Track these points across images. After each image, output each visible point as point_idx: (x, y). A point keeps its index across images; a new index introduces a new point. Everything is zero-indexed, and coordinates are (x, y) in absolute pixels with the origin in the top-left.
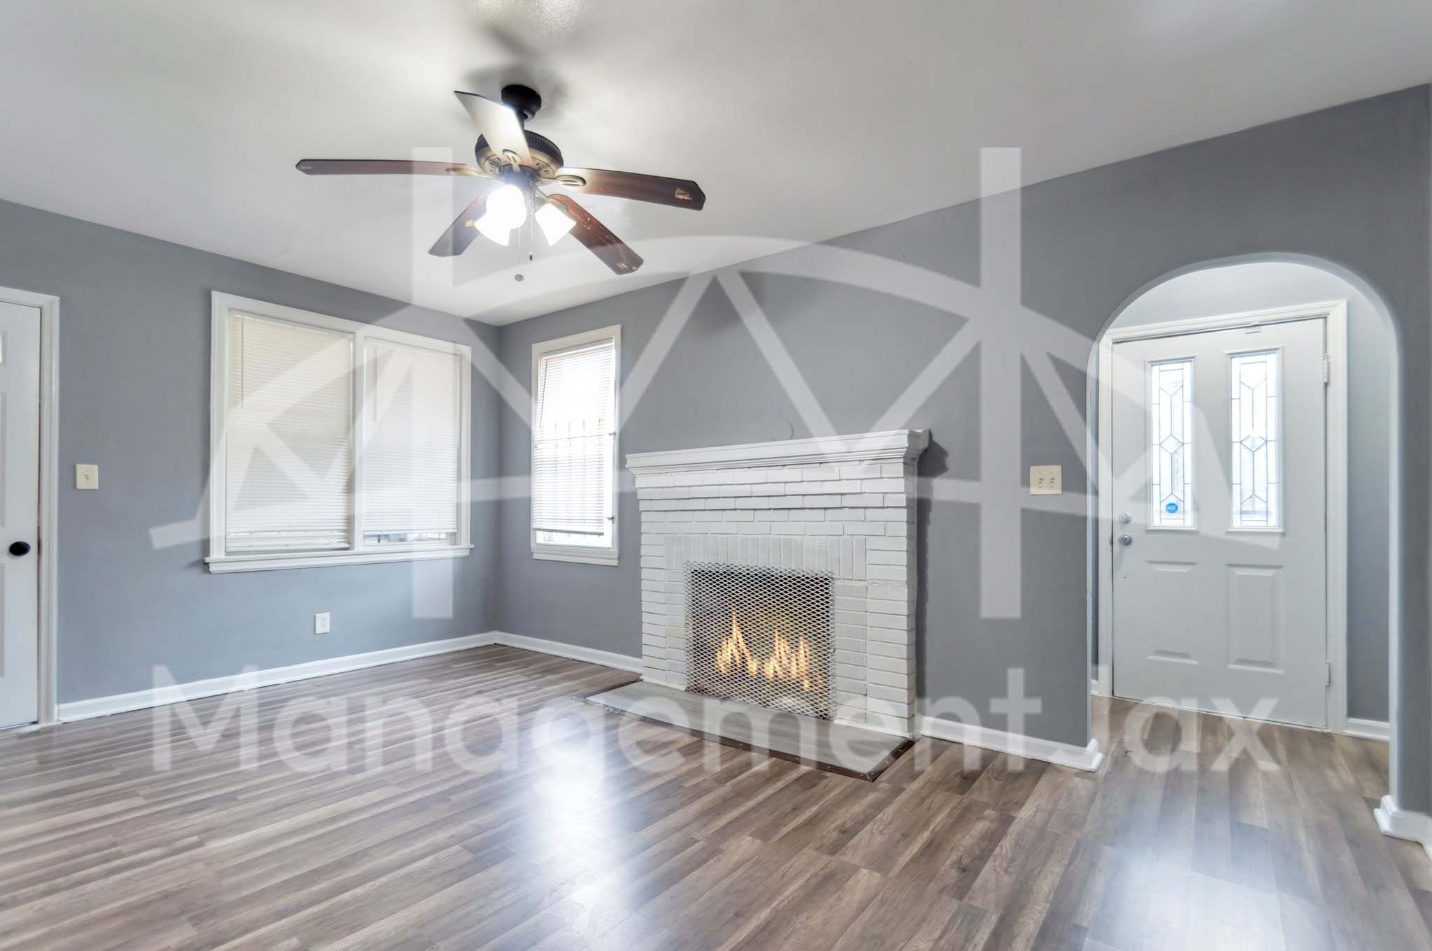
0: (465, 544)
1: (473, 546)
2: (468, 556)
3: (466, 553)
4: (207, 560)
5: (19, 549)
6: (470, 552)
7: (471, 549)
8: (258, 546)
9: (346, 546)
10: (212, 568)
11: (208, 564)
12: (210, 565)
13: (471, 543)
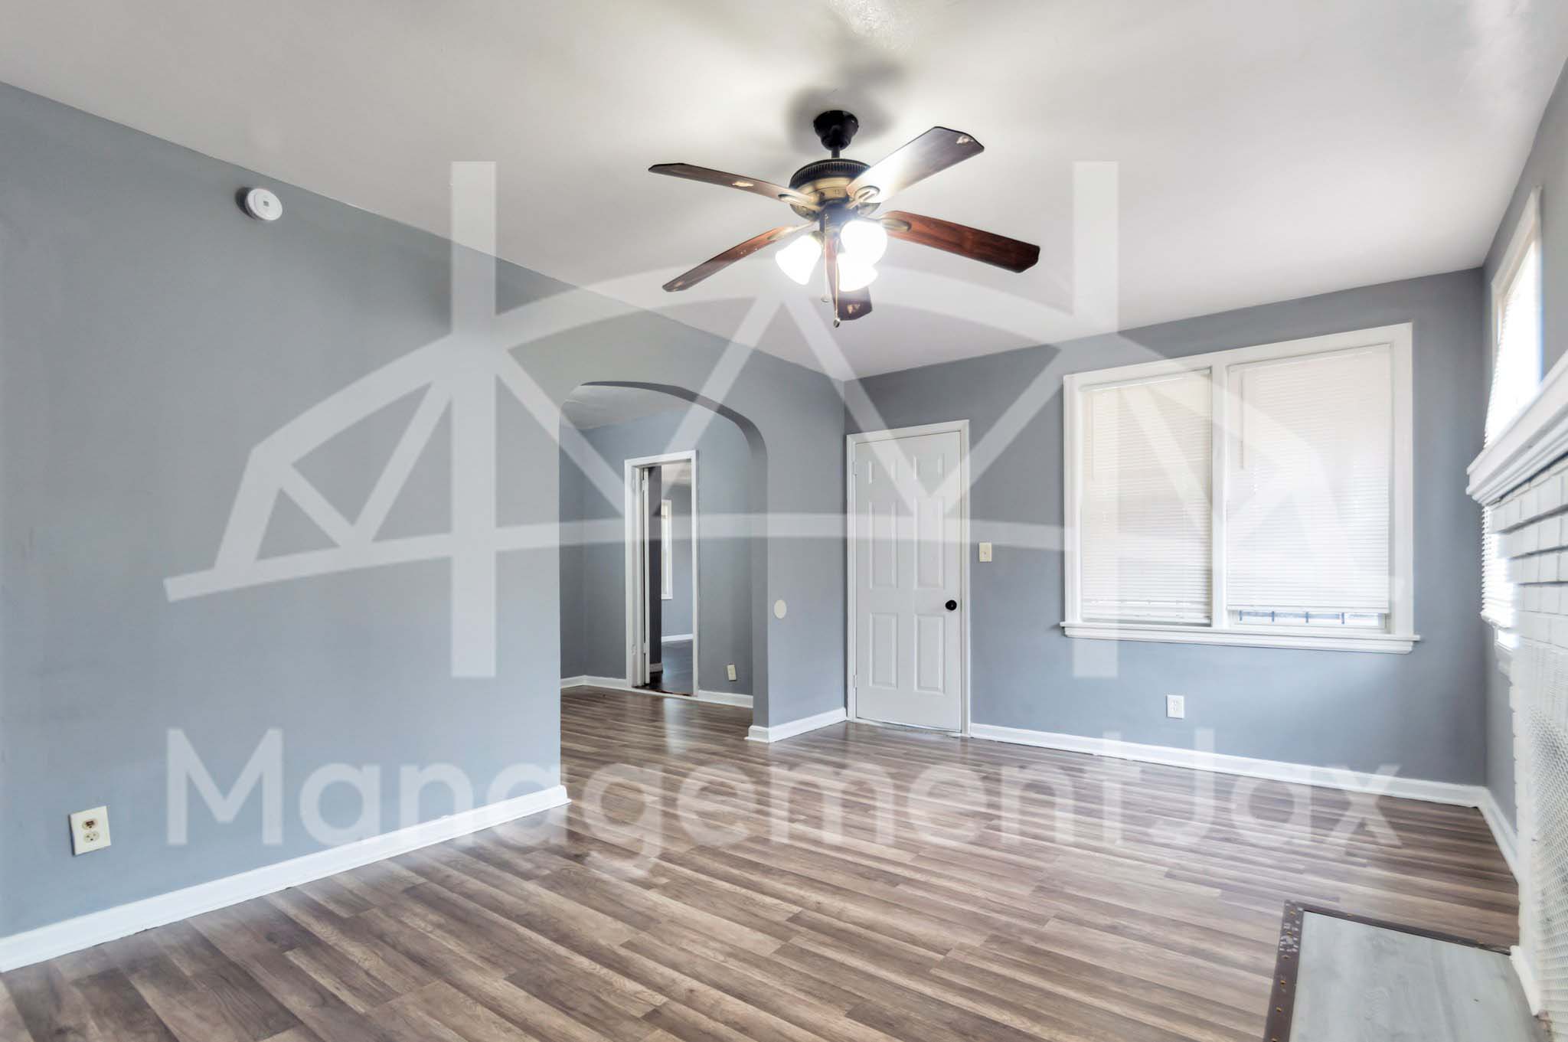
0: (1404, 634)
1: (1417, 637)
2: (1411, 652)
3: (1409, 647)
4: (1062, 624)
5: (951, 605)
6: (1414, 647)
7: (1415, 642)
8: (1110, 615)
9: (1206, 621)
10: (1068, 632)
11: (1063, 628)
12: (1066, 629)
13: (1415, 633)
